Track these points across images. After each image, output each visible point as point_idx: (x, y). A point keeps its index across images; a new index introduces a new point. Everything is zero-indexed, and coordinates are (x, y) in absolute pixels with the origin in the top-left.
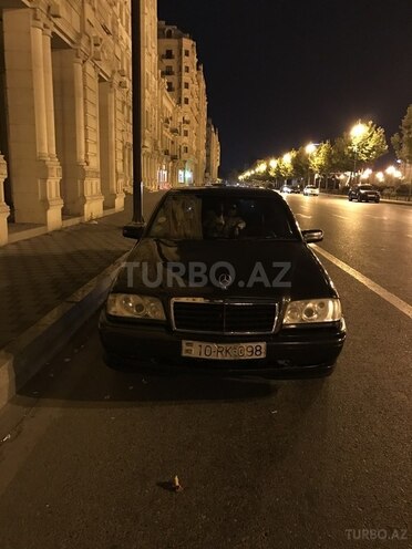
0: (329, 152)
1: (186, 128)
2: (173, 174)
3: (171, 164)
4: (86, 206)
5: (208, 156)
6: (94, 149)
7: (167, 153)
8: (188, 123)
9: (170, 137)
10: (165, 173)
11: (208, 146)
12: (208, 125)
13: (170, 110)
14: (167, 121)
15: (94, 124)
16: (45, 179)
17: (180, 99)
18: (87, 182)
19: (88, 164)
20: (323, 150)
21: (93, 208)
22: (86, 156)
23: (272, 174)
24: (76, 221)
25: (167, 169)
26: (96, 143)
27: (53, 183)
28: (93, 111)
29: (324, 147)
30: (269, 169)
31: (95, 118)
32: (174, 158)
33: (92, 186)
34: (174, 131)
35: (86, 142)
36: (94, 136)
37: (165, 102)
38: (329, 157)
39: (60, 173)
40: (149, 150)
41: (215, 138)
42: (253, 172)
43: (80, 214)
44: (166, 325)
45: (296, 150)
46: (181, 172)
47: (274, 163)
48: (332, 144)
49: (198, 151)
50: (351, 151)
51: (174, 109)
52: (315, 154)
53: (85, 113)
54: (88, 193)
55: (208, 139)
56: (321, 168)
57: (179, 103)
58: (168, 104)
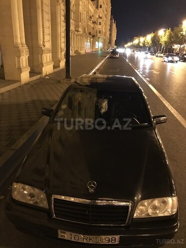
0: (170, 35)
1: (100, 20)
2: (93, 44)
3: (92, 39)
4: (43, 68)
5: (111, 35)
6: (48, 38)
7: (90, 34)
8: (101, 18)
9: (92, 25)
10: (89, 44)
11: (111, 30)
12: (111, 19)
13: (93, 11)
14: (91, 18)
15: (48, 24)
16: (19, 57)
17: (98, 5)
18: (44, 56)
19: (44, 46)
20: (167, 33)
21: (48, 69)
22: (44, 42)
23: (141, 45)
24: (38, 76)
25: (90, 42)
26: (49, 34)
27: (24, 59)
28: (47, 17)
29: (168, 32)
30: (139, 42)
31: (48, 20)
32: (93, 36)
33: (47, 57)
34: (94, 23)
35: (43, 34)
36: (48, 31)
37: (90, 7)
38: (170, 37)
39: (28, 53)
40: (81, 33)
41: (114, 26)
42: (132, 43)
43: (40, 73)
44: (48, 212)
45: (154, 33)
46: (97, 43)
47: (142, 39)
48: (172, 30)
49: (106, 32)
50: (182, 35)
51: (94, 11)
52: (163, 35)
53: (43, 18)
54: (44, 61)
55: (111, 26)
56: (166, 43)
57: (97, 7)
58: (92, 8)
